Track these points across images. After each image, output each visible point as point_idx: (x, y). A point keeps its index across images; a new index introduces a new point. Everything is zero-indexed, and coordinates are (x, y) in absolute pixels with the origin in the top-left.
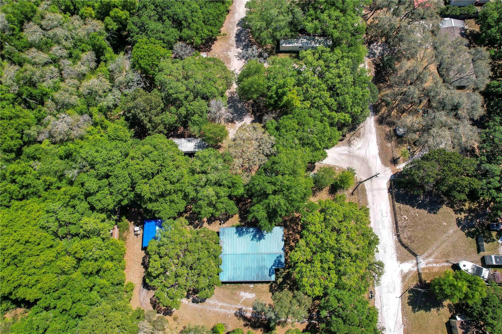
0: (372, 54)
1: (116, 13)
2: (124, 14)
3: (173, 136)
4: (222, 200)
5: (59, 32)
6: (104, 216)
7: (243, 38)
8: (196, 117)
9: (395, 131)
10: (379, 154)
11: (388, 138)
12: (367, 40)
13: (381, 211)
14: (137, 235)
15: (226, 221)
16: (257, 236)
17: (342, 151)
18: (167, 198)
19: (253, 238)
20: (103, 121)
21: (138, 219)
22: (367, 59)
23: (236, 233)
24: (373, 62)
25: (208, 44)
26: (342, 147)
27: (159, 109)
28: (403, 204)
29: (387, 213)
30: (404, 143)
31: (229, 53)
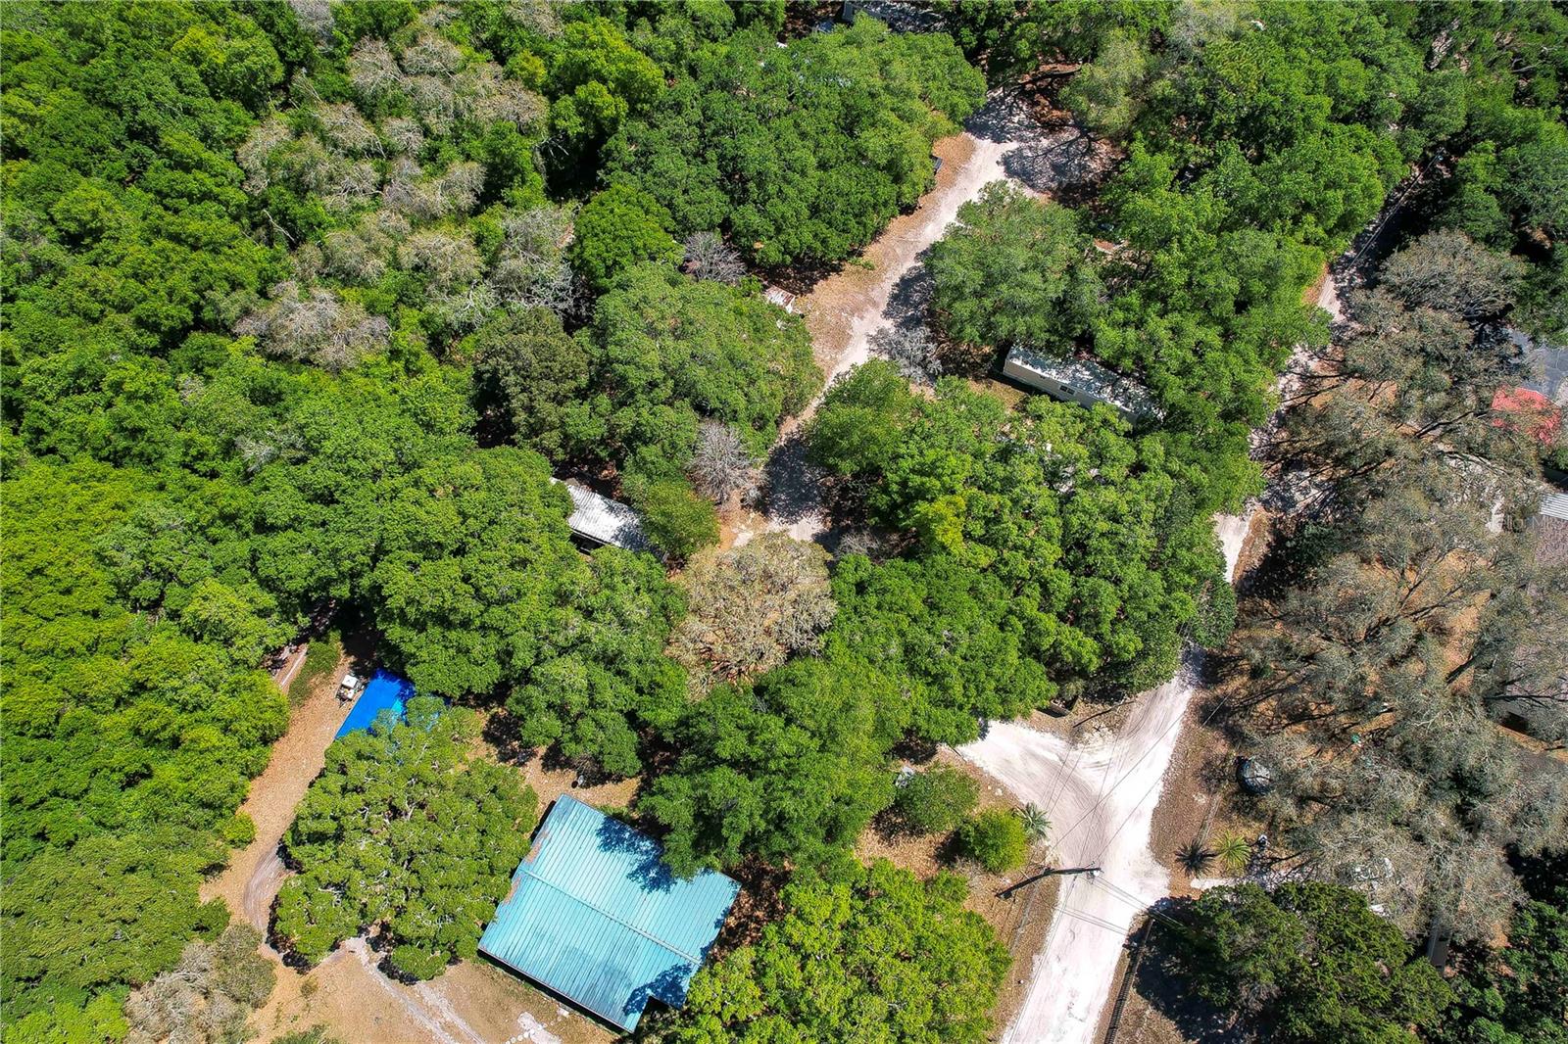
0: (1282, 499)
1: (593, 94)
2: (611, 105)
3: (581, 478)
4: (601, 714)
5: (430, 87)
6: (268, 600)
7: (916, 297)
8: (650, 452)
9: (1241, 763)
10: (1156, 812)
11: (1210, 775)
12: (1287, 452)
13: (1074, 994)
14: (343, 699)
15: (595, 784)
16: (652, 874)
17: (1043, 747)
18: (453, 635)
19: (636, 872)
20: (417, 355)
21: (369, 657)
22: (1258, 506)
23: (599, 833)
24: (1274, 525)
25: (808, 273)
26: (1049, 735)
27: (571, 385)
28: (1157, 1008)
29: (1088, 1010)
30: (1255, 819)
31: (855, 321)
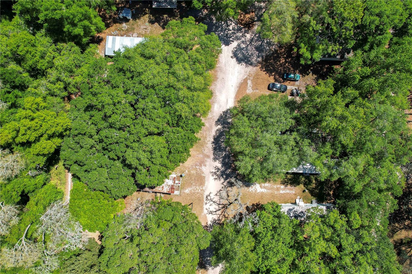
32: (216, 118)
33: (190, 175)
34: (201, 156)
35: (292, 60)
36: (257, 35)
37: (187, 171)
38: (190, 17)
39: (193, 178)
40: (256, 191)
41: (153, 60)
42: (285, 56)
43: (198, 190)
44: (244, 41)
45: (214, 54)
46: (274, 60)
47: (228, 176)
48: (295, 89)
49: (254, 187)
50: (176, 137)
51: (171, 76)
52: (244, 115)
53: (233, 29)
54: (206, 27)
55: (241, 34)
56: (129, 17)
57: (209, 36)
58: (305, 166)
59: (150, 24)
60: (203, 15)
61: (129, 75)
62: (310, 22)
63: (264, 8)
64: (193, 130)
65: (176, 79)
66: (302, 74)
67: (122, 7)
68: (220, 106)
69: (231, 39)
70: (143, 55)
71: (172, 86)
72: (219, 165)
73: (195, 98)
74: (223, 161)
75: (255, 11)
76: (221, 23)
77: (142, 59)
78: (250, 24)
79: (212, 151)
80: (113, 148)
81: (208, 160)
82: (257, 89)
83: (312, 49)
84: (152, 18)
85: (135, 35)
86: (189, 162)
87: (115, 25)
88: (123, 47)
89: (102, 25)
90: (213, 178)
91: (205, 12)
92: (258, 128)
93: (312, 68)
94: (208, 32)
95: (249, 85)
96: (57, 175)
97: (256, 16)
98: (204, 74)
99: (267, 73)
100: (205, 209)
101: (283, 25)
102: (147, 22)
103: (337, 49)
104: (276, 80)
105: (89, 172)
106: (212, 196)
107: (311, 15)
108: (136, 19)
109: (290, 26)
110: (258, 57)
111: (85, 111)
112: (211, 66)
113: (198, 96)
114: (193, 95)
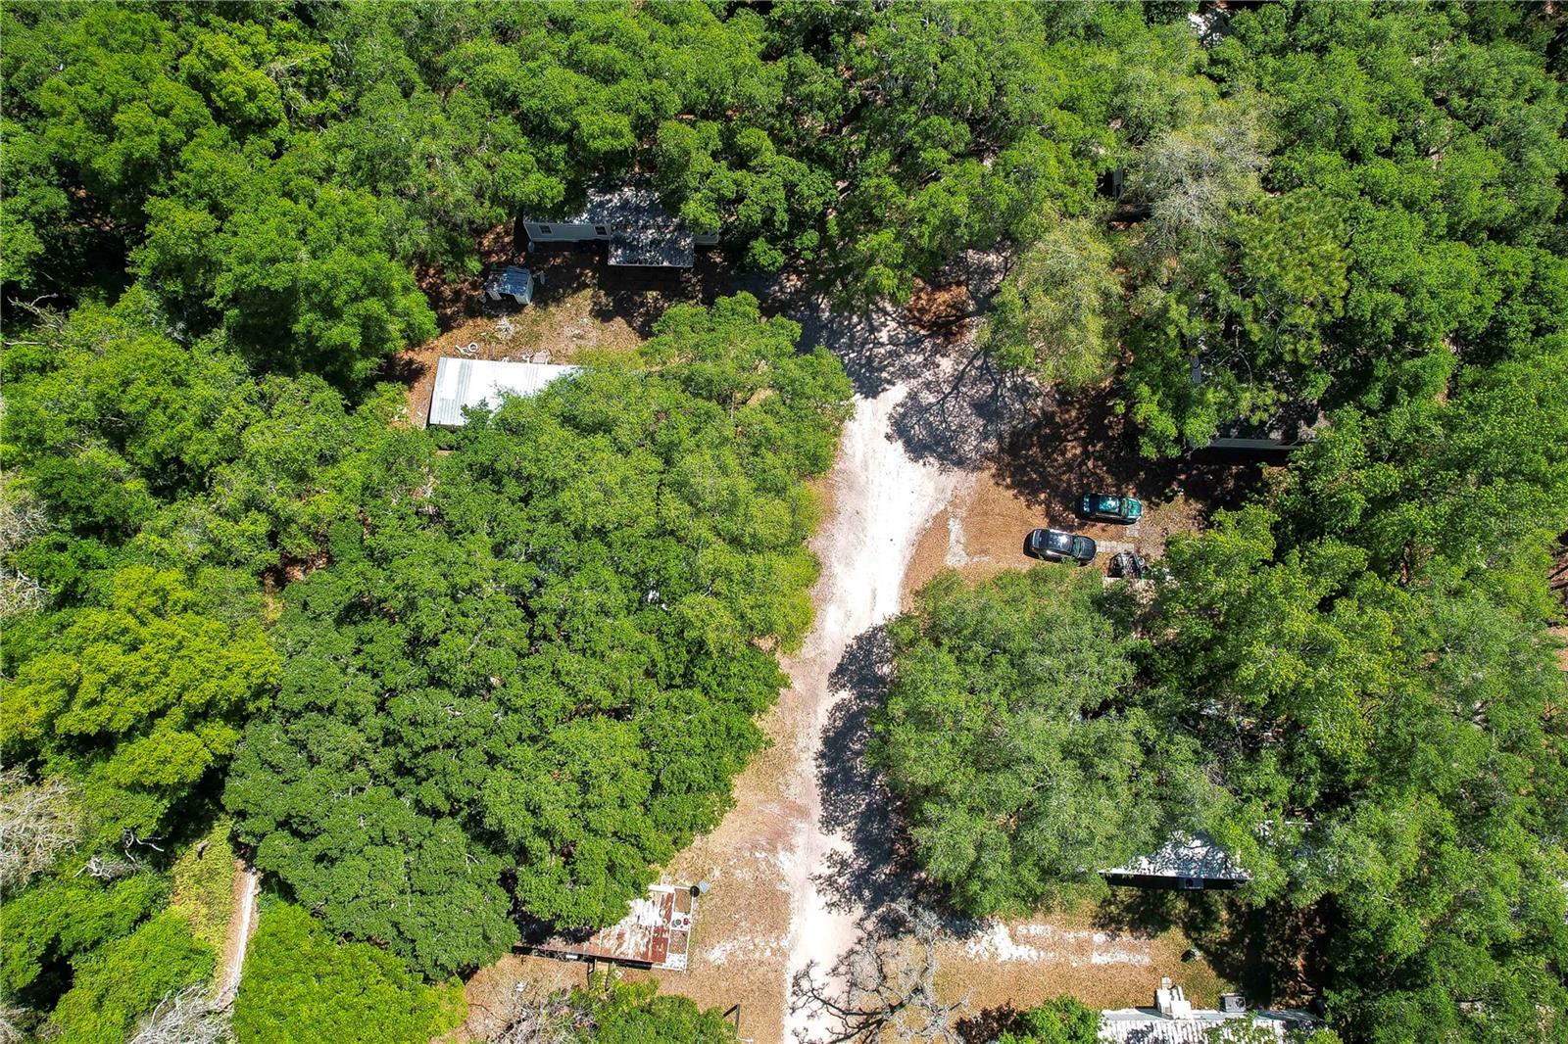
32: (833, 662)
33: (728, 886)
34: (775, 808)
35: (1106, 447)
36: (978, 363)
37: (717, 873)
38: (741, 295)
39: (742, 901)
40: (994, 956)
41: (607, 436)
42: (1082, 433)
43: (763, 951)
44: (930, 382)
45: (826, 420)
46: (1042, 447)
47: (881, 894)
48: (1128, 554)
49: (986, 937)
50: (680, 724)
51: (668, 495)
52: (938, 644)
53: (893, 340)
54: (797, 329)
55: (920, 359)
56: (524, 298)
57: (808, 356)
58: (1183, 851)
59: (597, 322)
60: (783, 293)
61: (513, 488)
62: (1166, 309)
63: (998, 270)
64: (745, 700)
65: (687, 508)
66: (1148, 499)
67: (499, 264)
68: (848, 616)
69: (884, 375)
70: (568, 420)
71: (672, 533)
72: (847, 849)
73: (758, 576)
74: (858, 831)
75: (968, 279)
76: (850, 319)
77: (567, 433)
78: (953, 322)
79: (818, 791)
80: (438, 767)
81: (802, 826)
82: (985, 552)
83: (1181, 405)
84: (604, 300)
85: (540, 356)
86: (726, 836)
87: (471, 322)
88: (500, 394)
89: (426, 318)
90: (823, 900)
91: (793, 282)
92: (997, 693)
93: (1183, 477)
94: (804, 346)
95: (953, 537)
96: (198, 882)
97: (974, 298)
98: (793, 491)
99: (1021, 493)
100: (787, 1032)
101: (1072, 321)
102: (586, 314)
103: (1269, 401)
104: (1054, 521)
105: (333, 861)
106: (819, 976)
107: (1168, 287)
108: (547, 305)
109: (1095, 325)
110: (985, 436)
111: (339, 622)
112: (815, 464)
113: (770, 570)
114: (751, 568)
